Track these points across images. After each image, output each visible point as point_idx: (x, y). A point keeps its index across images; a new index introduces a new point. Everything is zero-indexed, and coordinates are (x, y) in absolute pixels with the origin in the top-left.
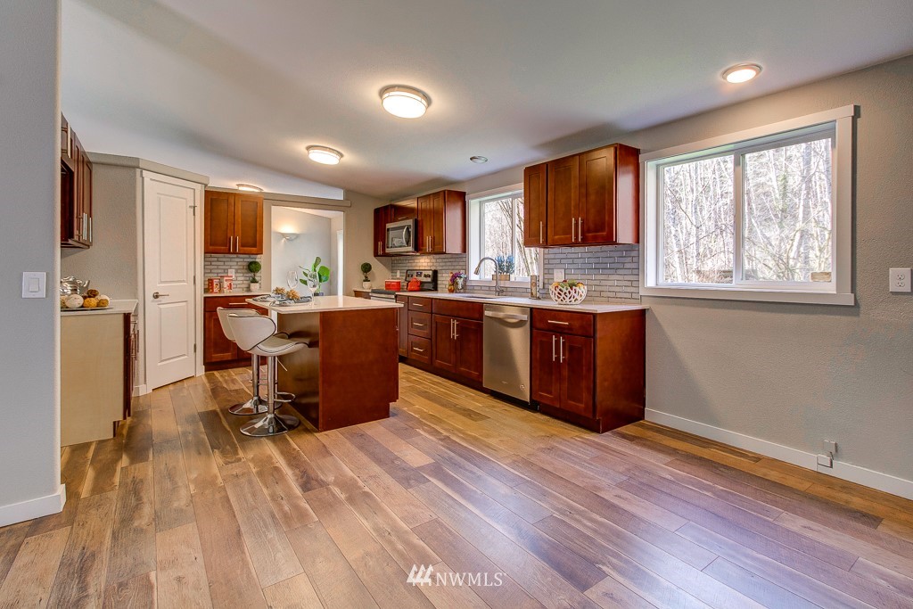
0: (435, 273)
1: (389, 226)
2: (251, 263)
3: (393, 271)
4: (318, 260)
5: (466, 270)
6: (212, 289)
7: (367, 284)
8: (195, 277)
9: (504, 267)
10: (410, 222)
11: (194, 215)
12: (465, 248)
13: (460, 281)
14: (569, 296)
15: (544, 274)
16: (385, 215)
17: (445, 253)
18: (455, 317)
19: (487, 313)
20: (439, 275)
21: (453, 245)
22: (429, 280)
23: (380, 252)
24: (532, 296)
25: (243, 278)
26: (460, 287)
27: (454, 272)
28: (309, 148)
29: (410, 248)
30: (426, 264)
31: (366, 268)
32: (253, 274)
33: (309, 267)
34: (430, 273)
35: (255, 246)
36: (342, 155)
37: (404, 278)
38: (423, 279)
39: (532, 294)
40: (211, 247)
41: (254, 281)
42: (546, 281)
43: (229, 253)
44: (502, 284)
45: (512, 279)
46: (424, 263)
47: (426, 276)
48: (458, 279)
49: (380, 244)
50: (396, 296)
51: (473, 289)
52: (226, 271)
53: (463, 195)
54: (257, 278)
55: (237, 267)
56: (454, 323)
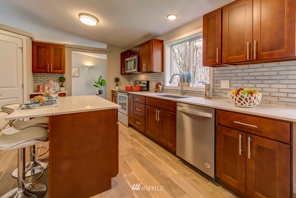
0: (148, 82)
1: (126, 60)
2: (61, 78)
3: (129, 80)
4: (101, 77)
5: (164, 80)
6: (39, 90)
7: (117, 88)
8: (23, 85)
9: (186, 79)
10: (136, 57)
11: (22, 52)
12: (163, 70)
13: (160, 87)
14: (249, 101)
15: (213, 83)
16: (125, 55)
17: (152, 72)
19: (179, 108)
20: (150, 83)
22: (145, 85)
23: (123, 73)
24: (207, 97)
26: (160, 89)
27: (158, 82)
28: (79, 15)
29: (136, 70)
30: (143, 78)
31: (117, 80)
32: (61, 83)
33: (97, 80)
34: (146, 82)
35: (61, 69)
36: (98, 21)
37: (134, 84)
38: (142, 85)
39: (206, 95)
40: (37, 70)
41: (62, 86)
42: (215, 88)
43: (47, 72)
44: (185, 88)
45: (191, 86)
46: (143, 77)
47: (144, 84)
48: (159, 86)
49: (123, 69)
50: (128, 94)
51: (167, 90)
52: (48, 81)
53: (162, 42)
54: (64, 85)
55: (54, 80)
56: (157, 112)
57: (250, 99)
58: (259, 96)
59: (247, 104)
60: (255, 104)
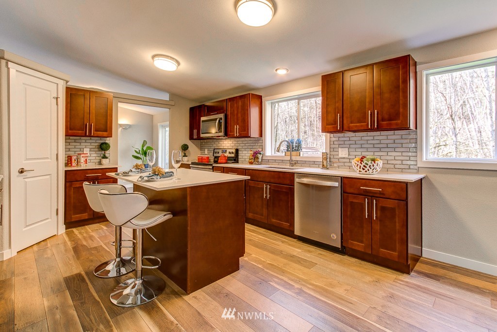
0: (237, 151)
1: (203, 119)
2: (102, 144)
3: (201, 148)
4: (145, 143)
5: (263, 148)
6: (71, 163)
7: (185, 159)
8: (57, 155)
9: (294, 147)
10: (222, 116)
11: (57, 104)
12: (261, 135)
13: (260, 156)
15: (330, 151)
17: (250, 137)
18: (267, 183)
19: (297, 180)
20: (240, 152)
21: (254, 132)
22: (233, 155)
23: (195, 136)
24: (324, 167)
25: (95, 155)
26: (260, 160)
27: (255, 150)
28: (154, 57)
29: (222, 134)
30: (229, 145)
31: (185, 148)
32: (103, 152)
33: (139, 147)
34: (234, 151)
35: (106, 131)
36: (179, 64)
37: (212, 154)
38: (227, 154)
39: (323, 165)
40: (70, 131)
41: (105, 157)
42: (332, 157)
43: (86, 136)
44: (294, 158)
45: (301, 155)
46: (228, 145)
47: (230, 153)
48: (259, 155)
49: (195, 131)
50: (213, 167)
51: (268, 161)
52: (81, 150)
53: (260, 97)
54: (107, 155)
55: (91, 147)
56: (266, 188)
57: (373, 166)
58: (380, 163)
59: (371, 171)
60: (377, 171)
